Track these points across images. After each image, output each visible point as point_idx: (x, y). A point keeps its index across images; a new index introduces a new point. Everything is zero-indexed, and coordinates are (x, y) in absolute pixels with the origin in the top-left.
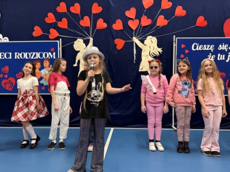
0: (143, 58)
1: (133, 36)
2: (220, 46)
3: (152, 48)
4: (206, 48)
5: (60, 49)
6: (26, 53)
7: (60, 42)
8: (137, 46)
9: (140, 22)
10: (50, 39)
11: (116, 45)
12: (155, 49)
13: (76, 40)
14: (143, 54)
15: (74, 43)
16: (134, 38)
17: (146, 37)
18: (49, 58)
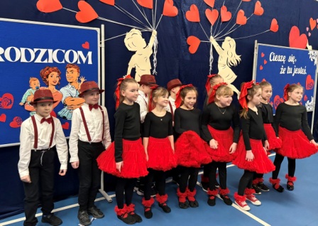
0: (220, 68)
2: (290, 57)
3: (230, 54)
6: (23, 50)
9: (220, 14)
10: (78, 23)
11: (189, 46)
12: (233, 56)
14: (219, 62)
18: (79, 62)
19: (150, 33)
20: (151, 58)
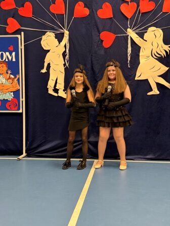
0: (142, 60)
1: (128, 27)
5: (21, 47)
7: (21, 37)
8: (133, 42)
10: (8, 34)
11: (102, 41)
12: (160, 46)
13: (44, 33)
14: (141, 54)
15: (41, 39)
16: (129, 30)
18: (7, 60)
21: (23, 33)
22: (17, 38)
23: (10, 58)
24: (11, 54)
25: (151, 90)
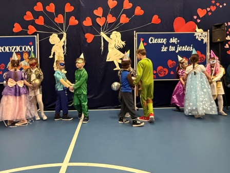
0: (110, 50)
2: (171, 39)
3: (117, 41)
4: (160, 41)
5: (37, 43)
6: (8, 47)
7: (37, 37)
9: (106, 19)
10: (28, 35)
11: (86, 39)
12: (119, 42)
16: (101, 32)
17: (112, 32)
18: (28, 51)
19: (62, 35)
20: (63, 47)
21: (38, 35)
22: (35, 37)
23: (30, 50)
24: (31, 47)
25: (116, 67)
